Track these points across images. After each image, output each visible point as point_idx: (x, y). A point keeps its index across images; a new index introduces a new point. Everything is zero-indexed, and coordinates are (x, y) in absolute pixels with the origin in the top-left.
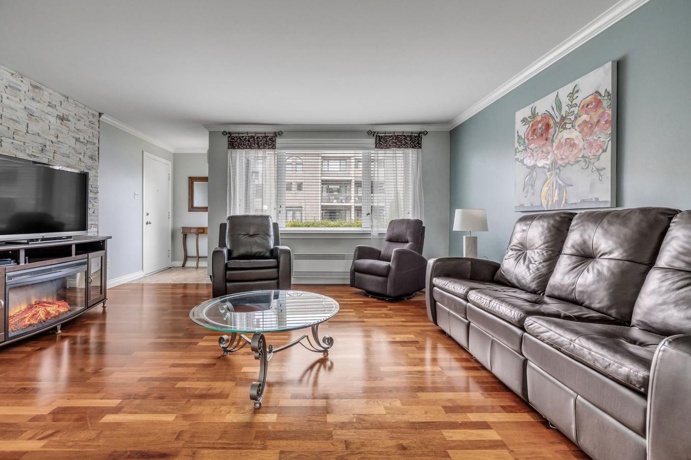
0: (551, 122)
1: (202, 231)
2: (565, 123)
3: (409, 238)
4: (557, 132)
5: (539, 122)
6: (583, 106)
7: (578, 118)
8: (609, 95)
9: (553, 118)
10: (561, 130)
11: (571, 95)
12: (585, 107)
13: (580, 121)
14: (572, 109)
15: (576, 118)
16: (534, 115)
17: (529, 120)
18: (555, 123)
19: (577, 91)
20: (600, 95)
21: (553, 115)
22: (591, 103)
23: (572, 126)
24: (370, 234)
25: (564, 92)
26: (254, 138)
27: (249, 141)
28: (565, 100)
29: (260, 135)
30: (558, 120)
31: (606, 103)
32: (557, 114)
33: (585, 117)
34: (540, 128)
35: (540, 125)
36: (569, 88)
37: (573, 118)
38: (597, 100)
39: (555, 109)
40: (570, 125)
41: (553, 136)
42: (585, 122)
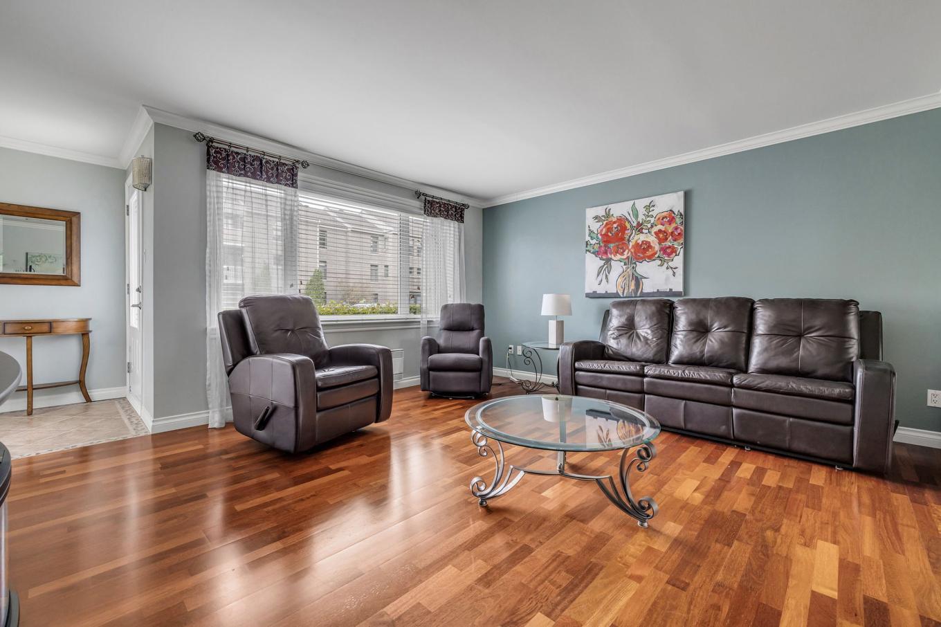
0: (628, 225)
1: (45, 328)
2: (642, 229)
3: (475, 326)
4: (633, 235)
5: (615, 223)
6: (659, 219)
7: (655, 227)
8: (681, 215)
9: (629, 222)
10: (637, 233)
11: (648, 207)
12: (661, 220)
13: (655, 229)
14: (648, 219)
15: (652, 226)
16: (608, 215)
17: (603, 218)
18: (631, 226)
19: (654, 206)
20: (674, 214)
21: (630, 219)
22: (666, 217)
23: (649, 232)
24: (419, 322)
25: (641, 204)
26: (261, 161)
27: (252, 165)
28: (642, 211)
29: (272, 159)
30: (635, 224)
31: (678, 220)
32: (634, 220)
33: (660, 227)
34: (615, 228)
35: (615, 225)
36: (646, 201)
37: (649, 226)
38: (670, 217)
39: (631, 215)
40: (647, 231)
41: (630, 237)
42: (660, 231)
